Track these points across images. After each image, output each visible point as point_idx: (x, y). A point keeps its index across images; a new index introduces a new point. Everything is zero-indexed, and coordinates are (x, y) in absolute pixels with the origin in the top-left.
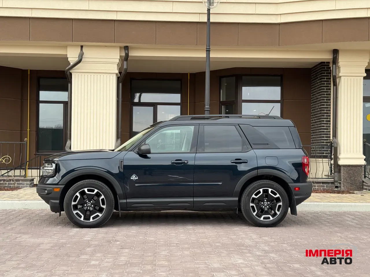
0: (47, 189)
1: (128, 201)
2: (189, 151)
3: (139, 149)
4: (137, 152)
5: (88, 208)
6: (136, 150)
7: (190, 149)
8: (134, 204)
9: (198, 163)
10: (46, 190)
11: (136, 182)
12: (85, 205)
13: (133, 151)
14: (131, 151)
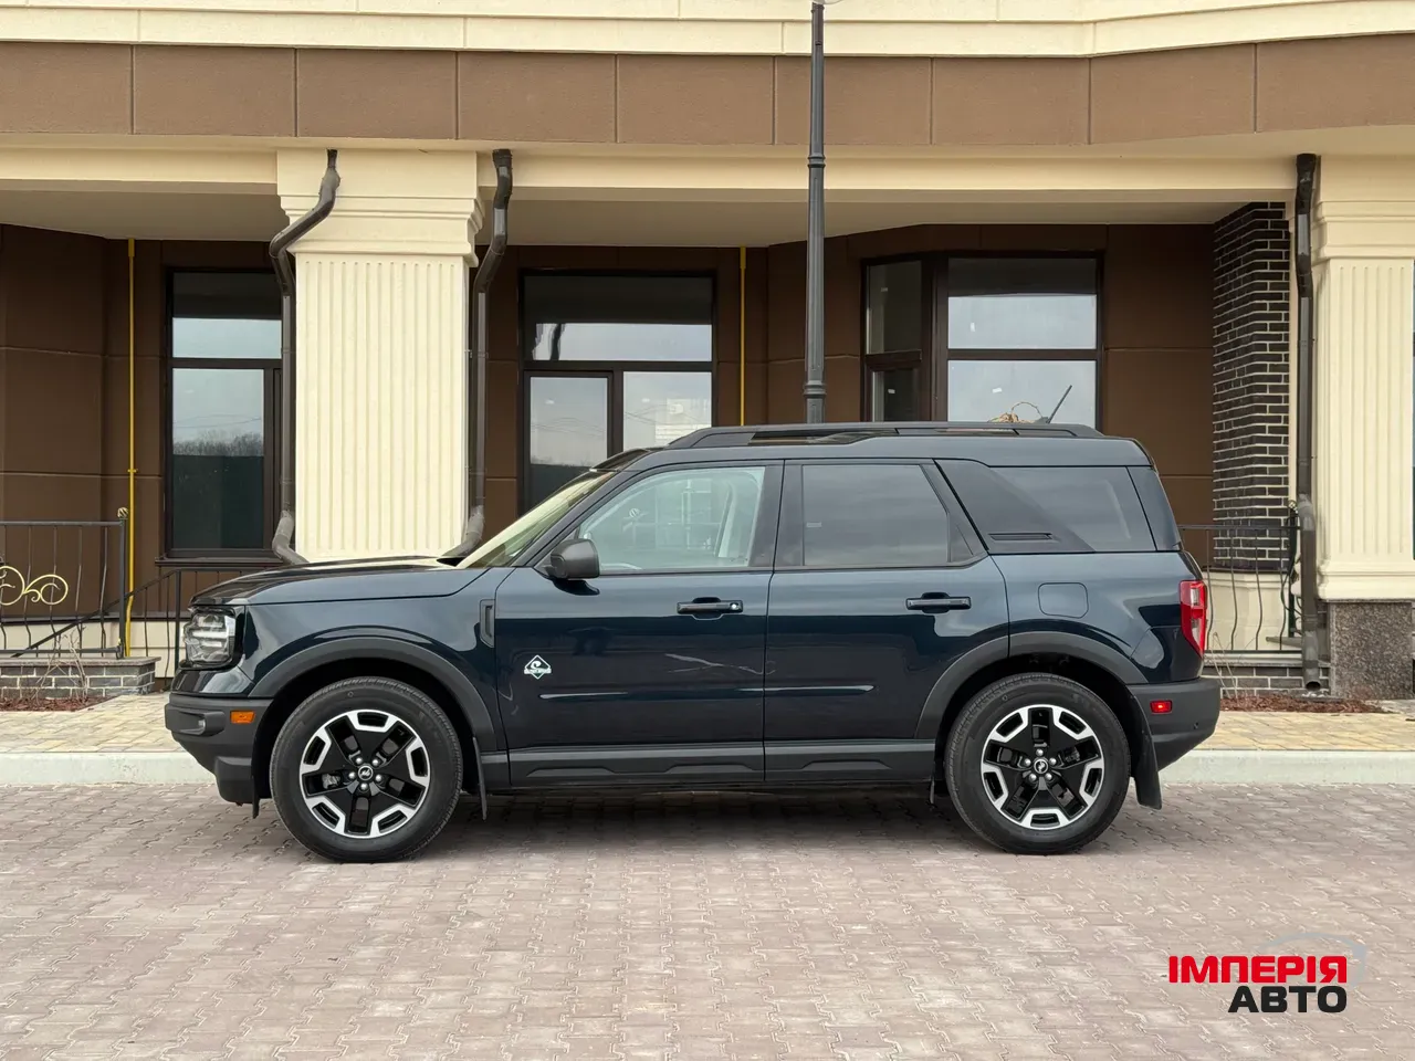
0: (206, 714)
1: (516, 756)
2: (745, 565)
3: (556, 559)
4: (547, 569)
5: (364, 786)
6: (545, 562)
7: (748, 556)
8: (533, 771)
9: (780, 609)
10: (201, 717)
11: (544, 683)
12: (352, 775)
13: (533, 567)
14: (524, 566)
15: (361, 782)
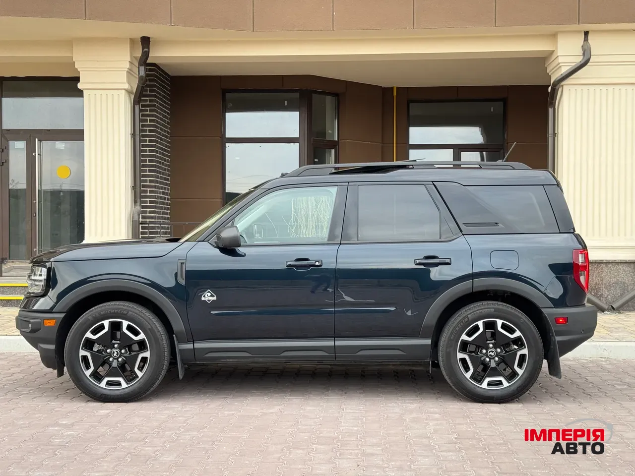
0: (32, 321)
1: (198, 345)
2: (326, 241)
3: (219, 238)
4: (215, 242)
6: (214, 240)
7: (327, 235)
8: (208, 353)
9: (343, 265)
11: (213, 305)
13: (208, 241)
14: (203, 241)
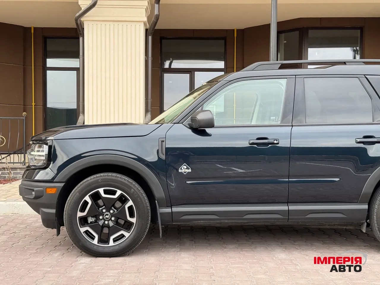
0: (35, 189)
1: (175, 209)
2: (279, 123)
3: (193, 120)
4: (189, 124)
5: (106, 222)
6: (188, 121)
7: (280, 119)
8: (183, 216)
9: (297, 143)
10: (33, 190)
11: (188, 177)
12: (101, 217)
13: (182, 123)
14: (178, 123)
15: (105, 220)
